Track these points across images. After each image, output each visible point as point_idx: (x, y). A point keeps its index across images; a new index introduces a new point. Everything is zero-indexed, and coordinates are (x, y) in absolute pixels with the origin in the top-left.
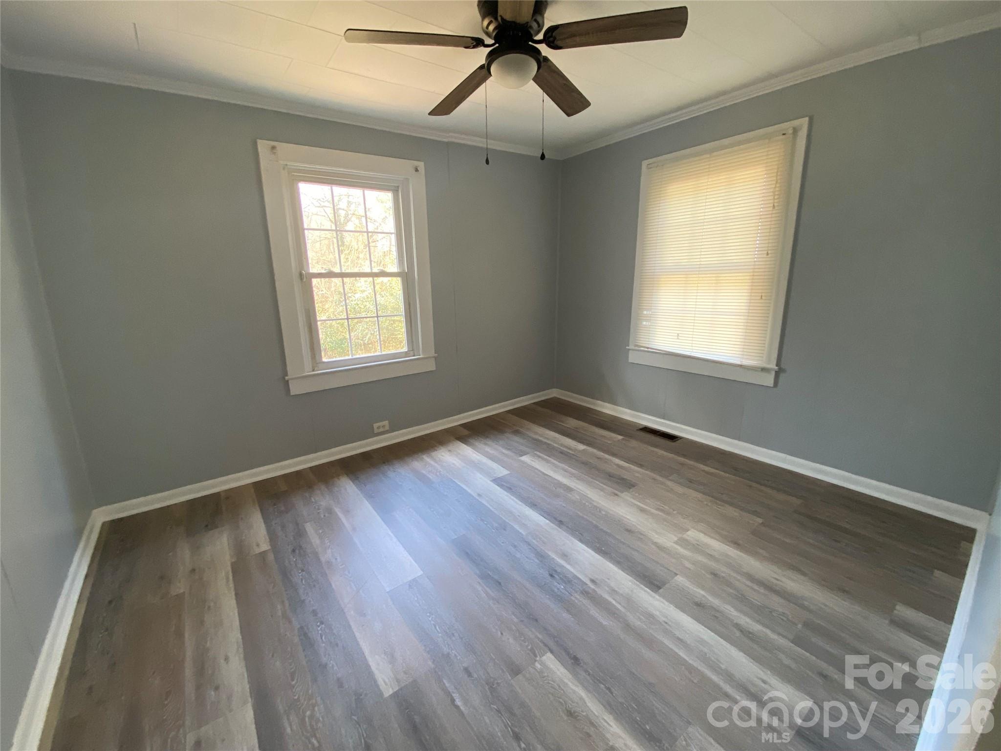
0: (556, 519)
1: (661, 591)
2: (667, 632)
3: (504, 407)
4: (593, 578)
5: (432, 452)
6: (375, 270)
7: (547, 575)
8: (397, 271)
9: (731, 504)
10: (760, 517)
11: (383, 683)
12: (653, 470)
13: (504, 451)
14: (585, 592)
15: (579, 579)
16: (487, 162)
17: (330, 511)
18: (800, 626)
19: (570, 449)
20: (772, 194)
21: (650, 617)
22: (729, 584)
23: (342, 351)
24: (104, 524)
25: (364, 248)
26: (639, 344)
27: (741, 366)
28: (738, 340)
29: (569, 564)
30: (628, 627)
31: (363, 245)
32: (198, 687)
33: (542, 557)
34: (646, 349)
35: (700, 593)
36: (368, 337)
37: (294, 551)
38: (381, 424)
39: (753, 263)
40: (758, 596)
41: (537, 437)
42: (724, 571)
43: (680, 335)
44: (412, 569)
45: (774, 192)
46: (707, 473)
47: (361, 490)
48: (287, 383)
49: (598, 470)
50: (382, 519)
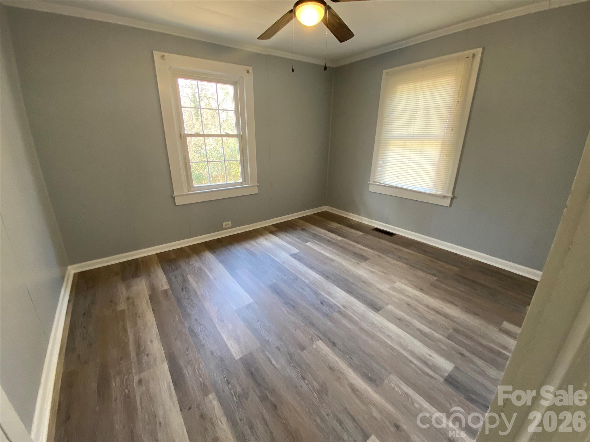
0: (324, 275)
1: (380, 312)
2: (381, 331)
3: (296, 215)
4: (343, 305)
5: (256, 239)
6: (223, 133)
7: (319, 303)
8: (236, 134)
9: (420, 270)
10: (436, 277)
11: (235, 354)
12: (379, 251)
13: (297, 240)
14: (339, 311)
15: (337, 306)
16: (293, 70)
17: (201, 269)
18: (451, 331)
19: (333, 239)
20: (457, 94)
21: (373, 324)
22: (415, 309)
23: (199, 181)
24: (75, 274)
25: (211, 118)
26: (375, 181)
27: (432, 195)
28: (432, 179)
29: (332, 298)
30: (362, 329)
31: (210, 116)
32: (138, 355)
33: (317, 294)
34: (379, 184)
35: (400, 313)
36: (214, 173)
37: (182, 289)
38: (227, 223)
39: (443, 135)
40: (431, 316)
41: (314, 232)
42: (414, 303)
43: (399, 176)
44: (248, 299)
45: (458, 93)
46: (408, 253)
47: (217, 259)
48: (174, 198)
49: (349, 251)
50: (230, 274)
